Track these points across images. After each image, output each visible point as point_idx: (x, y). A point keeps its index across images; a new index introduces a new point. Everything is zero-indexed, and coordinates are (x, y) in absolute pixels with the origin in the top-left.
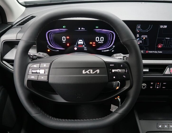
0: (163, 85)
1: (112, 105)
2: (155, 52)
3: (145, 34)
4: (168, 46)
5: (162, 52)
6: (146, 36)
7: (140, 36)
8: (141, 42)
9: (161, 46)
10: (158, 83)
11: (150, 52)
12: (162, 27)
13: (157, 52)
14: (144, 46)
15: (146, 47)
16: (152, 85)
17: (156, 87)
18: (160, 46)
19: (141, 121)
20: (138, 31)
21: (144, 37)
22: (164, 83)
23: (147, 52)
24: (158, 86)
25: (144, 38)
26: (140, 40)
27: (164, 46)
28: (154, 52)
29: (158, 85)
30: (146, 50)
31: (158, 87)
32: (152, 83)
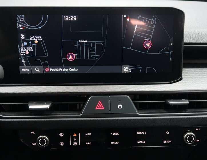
0: (85, 139)
2: (64, 70)
3: (36, 33)
4: (86, 57)
5: (77, 70)
6: (40, 38)
7: (27, 37)
8: (31, 49)
9: (73, 57)
10: (75, 135)
11: (54, 70)
12: (66, 18)
13: (67, 70)
14: (39, 58)
15: (43, 59)
16: (61, 139)
17: (72, 143)
18: (71, 57)
20: (22, 28)
21: (36, 39)
22: (86, 134)
23: (47, 70)
24: (75, 141)
25: (36, 42)
26: (28, 45)
27: (78, 56)
28: (60, 69)
29: (75, 137)
30: (45, 65)
31: (75, 144)
32: (61, 135)
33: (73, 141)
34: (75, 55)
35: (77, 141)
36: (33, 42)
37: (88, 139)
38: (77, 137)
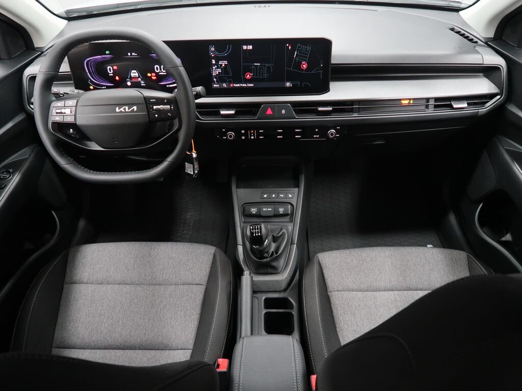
0: (259, 134)
1: (186, 163)
2: (243, 85)
3: (223, 59)
4: (260, 76)
5: (253, 85)
6: (226, 62)
7: (217, 62)
8: (220, 70)
9: (250, 75)
10: (252, 131)
11: (237, 85)
12: (245, 47)
13: (246, 85)
14: (227, 77)
15: (229, 78)
16: (243, 135)
17: (250, 137)
18: (248, 76)
19: (238, 190)
20: (213, 56)
21: (223, 63)
22: (260, 131)
23: (231, 85)
25: (223, 65)
26: (218, 68)
27: (254, 75)
28: (241, 85)
29: (252, 133)
30: (230, 82)
31: (252, 137)
32: (243, 132)
33: (251, 136)
34: (251, 74)
35: (254, 136)
36: (221, 65)
37: (261, 134)
38: (254, 133)
